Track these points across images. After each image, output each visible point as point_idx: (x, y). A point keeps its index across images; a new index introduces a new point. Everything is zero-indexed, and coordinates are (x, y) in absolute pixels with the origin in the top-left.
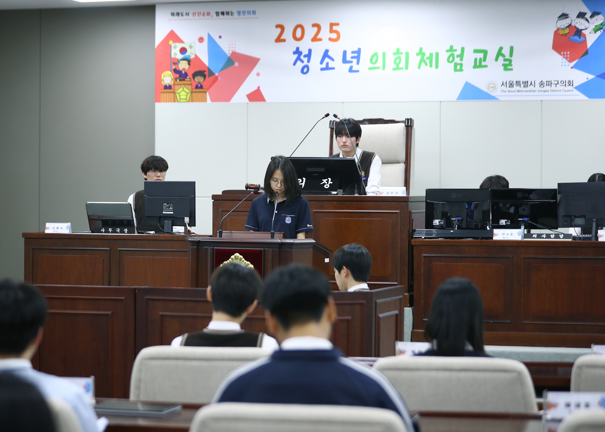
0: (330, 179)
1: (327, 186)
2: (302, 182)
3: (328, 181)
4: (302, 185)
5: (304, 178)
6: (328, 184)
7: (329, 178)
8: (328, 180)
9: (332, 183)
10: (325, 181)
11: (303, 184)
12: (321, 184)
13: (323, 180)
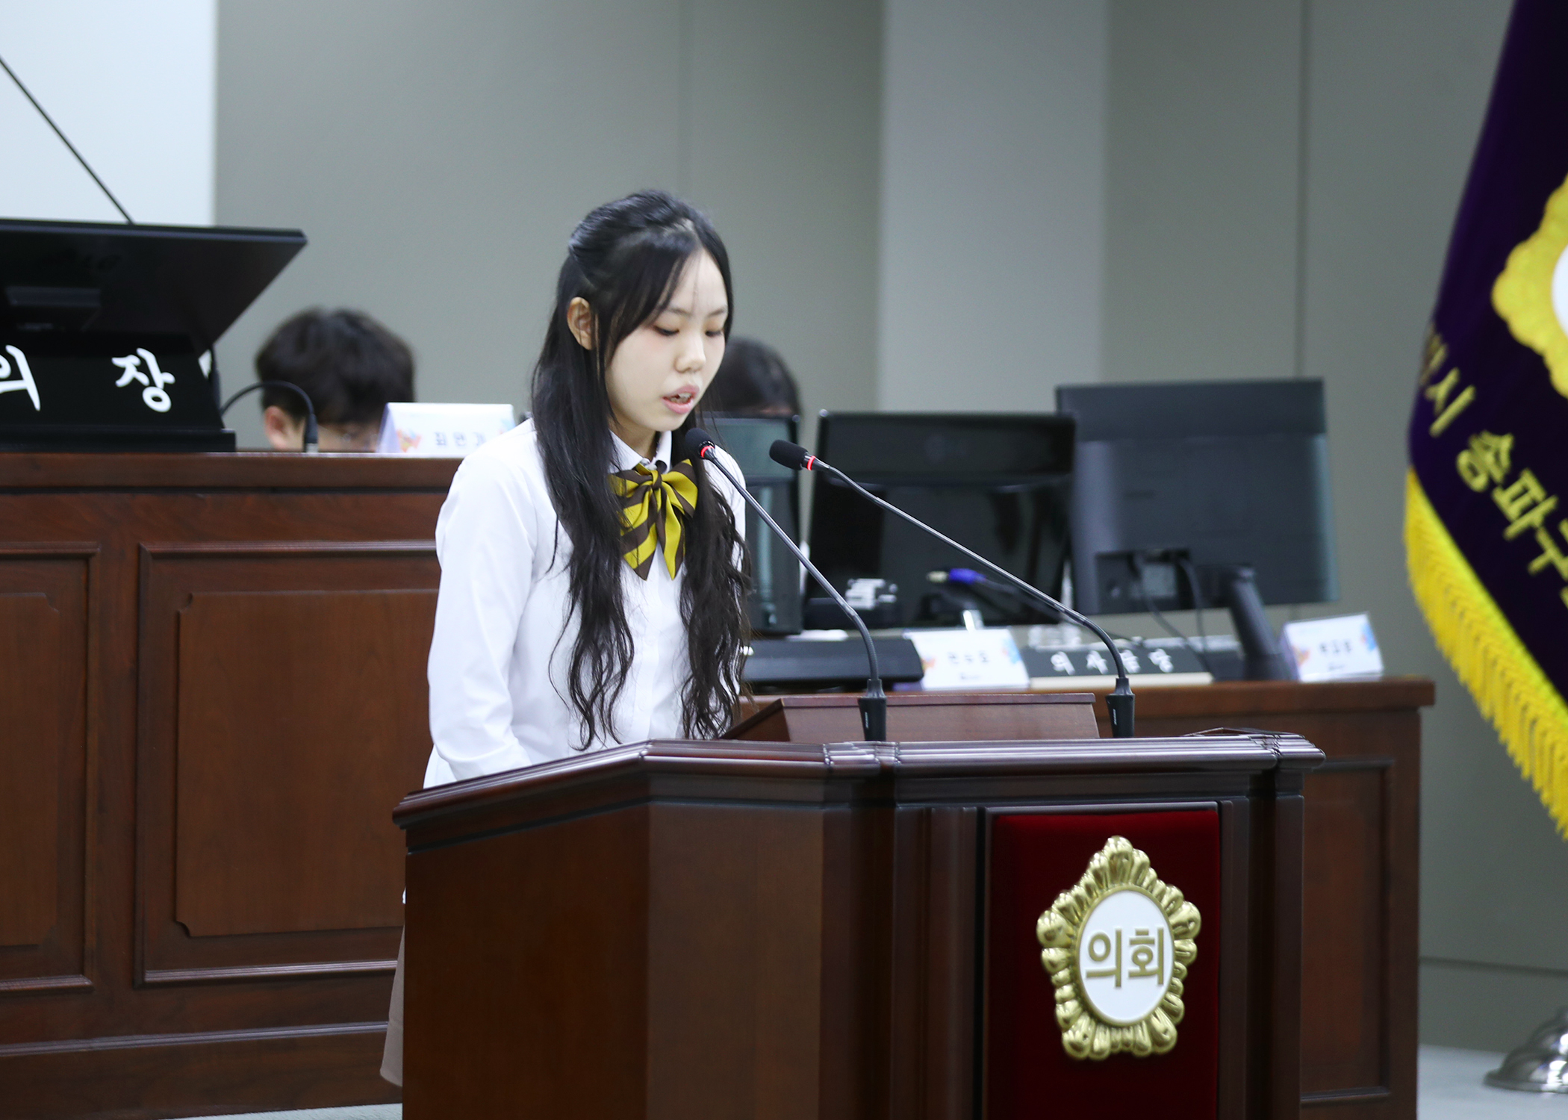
0: (150, 359)
1: (157, 399)
2: (16, 375)
3: (143, 367)
4: (24, 393)
5: (11, 350)
6: (152, 384)
7: (142, 352)
8: (143, 361)
9: (169, 378)
10: (128, 364)
11: (28, 383)
12: (122, 382)
13: (118, 362)
